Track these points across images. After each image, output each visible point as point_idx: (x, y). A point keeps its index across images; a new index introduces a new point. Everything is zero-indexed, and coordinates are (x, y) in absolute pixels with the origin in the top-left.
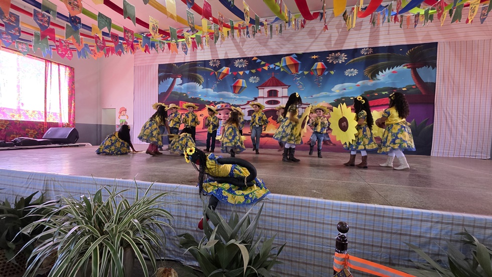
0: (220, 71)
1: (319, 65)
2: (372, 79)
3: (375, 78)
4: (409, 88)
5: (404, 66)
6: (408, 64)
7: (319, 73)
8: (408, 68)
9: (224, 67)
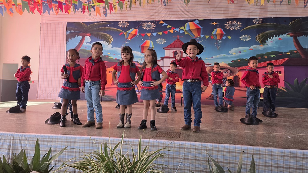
0: (128, 32)
1: (218, 31)
2: (262, 44)
3: (265, 44)
4: (292, 52)
5: (288, 35)
6: (291, 33)
7: (218, 37)
8: (291, 36)
9: (133, 29)
